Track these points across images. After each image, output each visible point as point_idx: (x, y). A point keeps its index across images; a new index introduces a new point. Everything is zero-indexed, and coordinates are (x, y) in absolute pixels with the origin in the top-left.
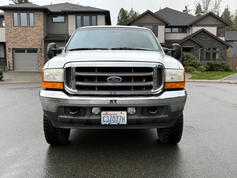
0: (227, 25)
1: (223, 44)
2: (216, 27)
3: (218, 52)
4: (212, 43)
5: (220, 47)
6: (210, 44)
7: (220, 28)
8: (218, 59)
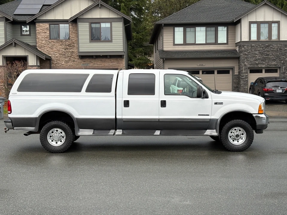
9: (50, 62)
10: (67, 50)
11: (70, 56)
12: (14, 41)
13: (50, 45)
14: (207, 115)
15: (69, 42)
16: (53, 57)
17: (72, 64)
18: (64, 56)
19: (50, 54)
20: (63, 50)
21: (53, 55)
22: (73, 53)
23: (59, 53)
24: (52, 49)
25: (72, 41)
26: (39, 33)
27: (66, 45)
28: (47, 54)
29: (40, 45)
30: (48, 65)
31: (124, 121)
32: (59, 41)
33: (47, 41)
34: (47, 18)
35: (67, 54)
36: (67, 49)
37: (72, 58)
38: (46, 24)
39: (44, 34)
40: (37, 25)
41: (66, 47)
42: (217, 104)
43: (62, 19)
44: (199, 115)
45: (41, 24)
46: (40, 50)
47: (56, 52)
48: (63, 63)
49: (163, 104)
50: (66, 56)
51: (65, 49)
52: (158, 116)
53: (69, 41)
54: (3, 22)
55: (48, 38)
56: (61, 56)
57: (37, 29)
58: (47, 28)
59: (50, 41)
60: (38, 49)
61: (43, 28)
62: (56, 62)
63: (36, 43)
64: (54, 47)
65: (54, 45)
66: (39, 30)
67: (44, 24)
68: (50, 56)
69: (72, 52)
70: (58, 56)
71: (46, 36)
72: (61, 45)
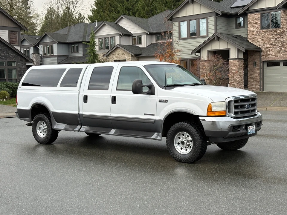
0: (22, 29)
1: (20, 57)
2: (7, 31)
3: (15, 68)
4: (6, 54)
5: (17, 61)
6: (3, 56)
7: (13, 32)
8: (16, 79)
9: (260, 54)
10: (278, 40)
11: (280, 45)
12: (216, 35)
13: (261, 35)
14: (152, 115)
15: (280, 31)
16: (263, 48)
17: (283, 54)
18: (274, 46)
19: (260, 45)
20: (274, 40)
21: (263, 46)
22: (285, 42)
23: (270, 43)
24: (262, 39)
25: (283, 29)
26: (250, 24)
27: (277, 34)
28: (257, 45)
29: (251, 36)
30: (258, 57)
31: (84, 118)
32: (269, 31)
33: (257, 31)
34: (258, 7)
35: (278, 44)
36: (278, 38)
37: (283, 48)
38: (258, 14)
39: (255, 24)
40: (249, 15)
41: (277, 36)
42: (161, 102)
43: (274, 6)
44: (145, 114)
45: (253, 15)
46: (250, 41)
47: (267, 43)
48: (273, 54)
49: (114, 100)
50: (277, 46)
51: (276, 38)
52: (109, 113)
53: (280, 29)
54: (214, 17)
55: (259, 28)
56: (272, 46)
57: (249, 20)
58: (258, 18)
59: (261, 31)
60: (249, 40)
61: (255, 18)
62: (266, 54)
63: (248, 35)
64: (265, 37)
65: (265, 35)
66: (250, 21)
67: (255, 14)
68: (260, 47)
69: (283, 41)
70: (269, 47)
71: (257, 27)
72: (272, 35)
